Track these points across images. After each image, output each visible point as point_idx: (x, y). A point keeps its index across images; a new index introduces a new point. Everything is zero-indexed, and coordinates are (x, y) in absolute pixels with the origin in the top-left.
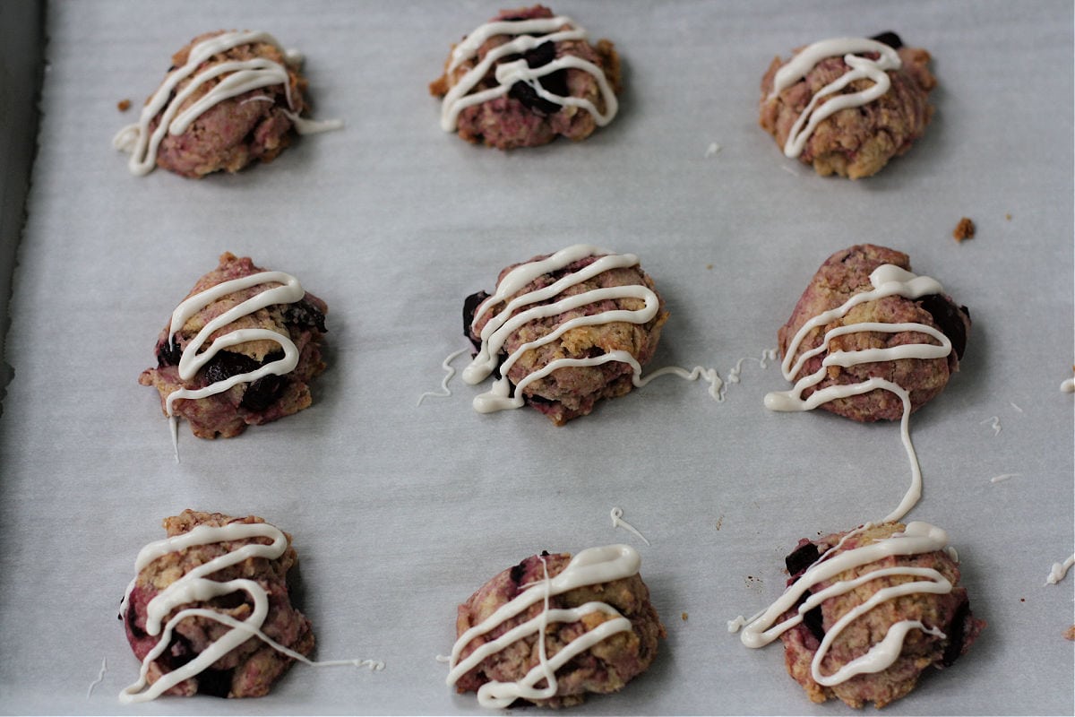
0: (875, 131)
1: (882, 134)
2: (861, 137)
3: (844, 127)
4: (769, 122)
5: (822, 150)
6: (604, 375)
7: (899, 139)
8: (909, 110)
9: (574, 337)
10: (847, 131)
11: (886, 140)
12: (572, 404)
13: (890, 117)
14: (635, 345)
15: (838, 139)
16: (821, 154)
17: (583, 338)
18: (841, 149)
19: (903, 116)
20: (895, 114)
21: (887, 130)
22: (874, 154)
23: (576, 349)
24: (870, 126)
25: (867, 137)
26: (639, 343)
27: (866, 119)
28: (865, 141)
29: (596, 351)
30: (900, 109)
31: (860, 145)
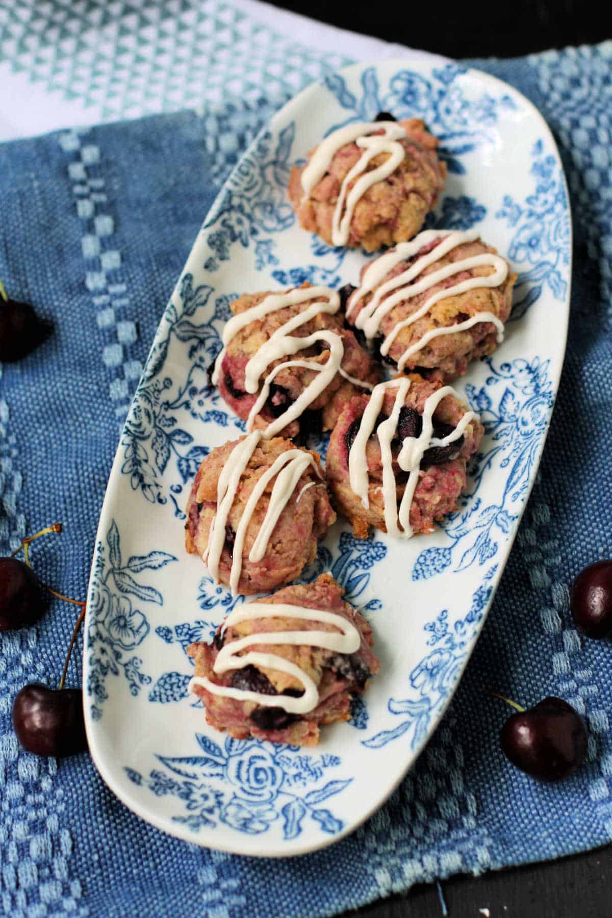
0: (406, 195)
1: (413, 197)
2: (397, 204)
3: (379, 200)
4: (310, 222)
5: (366, 228)
6: (473, 337)
7: (428, 195)
8: (427, 167)
9: (441, 308)
10: (383, 203)
11: (418, 199)
12: (450, 367)
13: (415, 179)
14: (494, 306)
15: (377, 212)
16: (367, 232)
17: (450, 308)
18: (383, 221)
19: (424, 174)
20: (418, 174)
21: (415, 191)
22: (412, 215)
23: (445, 319)
24: (400, 192)
25: (402, 202)
26: (497, 303)
27: (395, 188)
28: (401, 206)
29: (463, 317)
30: (420, 169)
31: (398, 211)
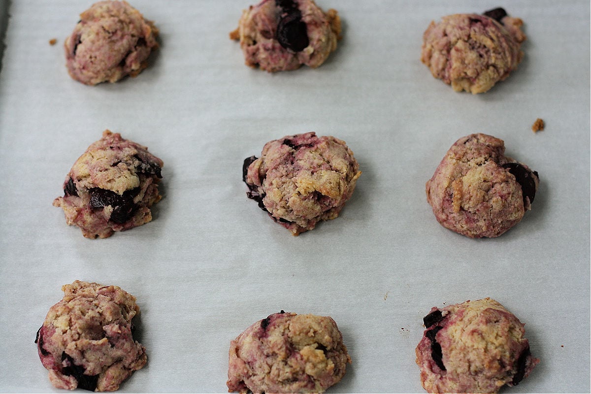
0: (487, 66)
1: (491, 68)
2: (479, 70)
3: (469, 64)
4: (426, 59)
5: (456, 77)
6: (322, 207)
7: (502, 71)
8: (507, 54)
9: (304, 185)
10: (470, 66)
11: (494, 71)
12: (303, 224)
13: (496, 58)
14: (340, 190)
15: (465, 71)
16: (455, 79)
17: (309, 186)
18: (467, 77)
19: (504, 58)
20: (500, 57)
21: (494, 66)
22: (486, 79)
23: (305, 192)
24: (484, 63)
25: (482, 70)
26: (342, 189)
27: (482, 60)
28: (481, 72)
29: (317, 194)
30: (502, 54)
31: (478, 74)
